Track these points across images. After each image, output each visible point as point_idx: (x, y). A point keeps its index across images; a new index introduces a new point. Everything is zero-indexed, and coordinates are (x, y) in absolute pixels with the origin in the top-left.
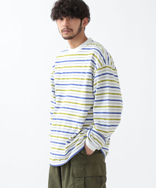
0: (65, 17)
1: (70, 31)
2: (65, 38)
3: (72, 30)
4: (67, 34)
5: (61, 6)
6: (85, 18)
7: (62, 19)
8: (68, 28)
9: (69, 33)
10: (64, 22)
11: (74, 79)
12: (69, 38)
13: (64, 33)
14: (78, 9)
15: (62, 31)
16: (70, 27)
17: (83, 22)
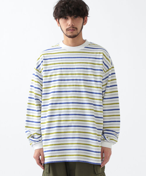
0: (71, 16)
1: (75, 30)
2: (70, 37)
3: (77, 29)
7: (66, 18)
9: (74, 32)
10: (69, 22)
13: (68, 32)
15: (67, 30)
16: (75, 26)
17: (84, 21)
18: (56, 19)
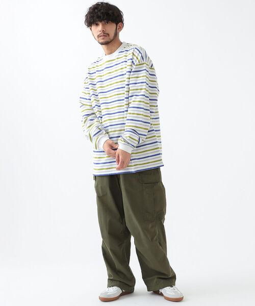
0: (101, 22)
1: (106, 36)
2: (102, 44)
3: (108, 34)
4: (103, 39)
5: (96, 10)
6: (120, 23)
7: (97, 25)
8: (104, 33)
9: (106, 38)
10: (100, 27)
11: (117, 83)
12: (106, 44)
13: (100, 38)
14: (113, 13)
15: (99, 36)
16: (107, 32)
17: (118, 27)
18: (88, 26)
